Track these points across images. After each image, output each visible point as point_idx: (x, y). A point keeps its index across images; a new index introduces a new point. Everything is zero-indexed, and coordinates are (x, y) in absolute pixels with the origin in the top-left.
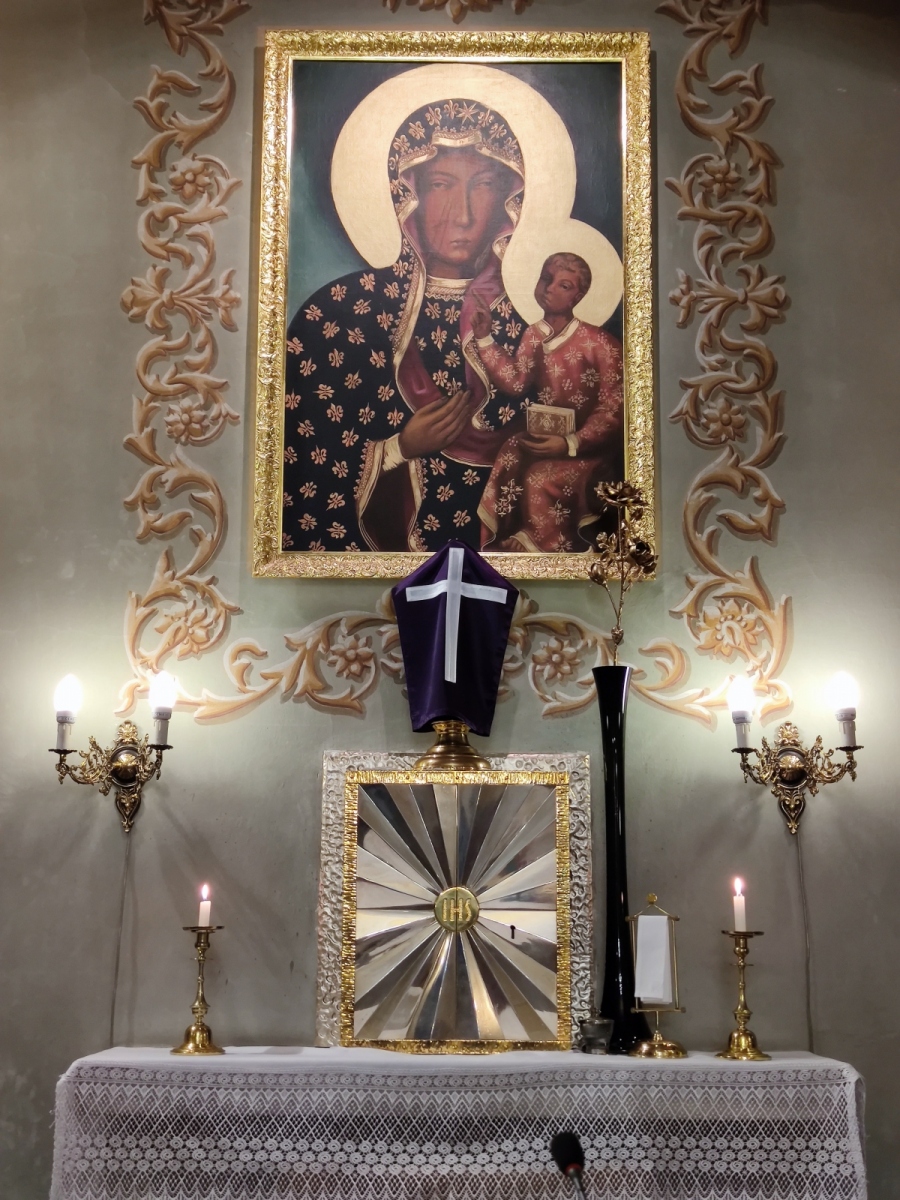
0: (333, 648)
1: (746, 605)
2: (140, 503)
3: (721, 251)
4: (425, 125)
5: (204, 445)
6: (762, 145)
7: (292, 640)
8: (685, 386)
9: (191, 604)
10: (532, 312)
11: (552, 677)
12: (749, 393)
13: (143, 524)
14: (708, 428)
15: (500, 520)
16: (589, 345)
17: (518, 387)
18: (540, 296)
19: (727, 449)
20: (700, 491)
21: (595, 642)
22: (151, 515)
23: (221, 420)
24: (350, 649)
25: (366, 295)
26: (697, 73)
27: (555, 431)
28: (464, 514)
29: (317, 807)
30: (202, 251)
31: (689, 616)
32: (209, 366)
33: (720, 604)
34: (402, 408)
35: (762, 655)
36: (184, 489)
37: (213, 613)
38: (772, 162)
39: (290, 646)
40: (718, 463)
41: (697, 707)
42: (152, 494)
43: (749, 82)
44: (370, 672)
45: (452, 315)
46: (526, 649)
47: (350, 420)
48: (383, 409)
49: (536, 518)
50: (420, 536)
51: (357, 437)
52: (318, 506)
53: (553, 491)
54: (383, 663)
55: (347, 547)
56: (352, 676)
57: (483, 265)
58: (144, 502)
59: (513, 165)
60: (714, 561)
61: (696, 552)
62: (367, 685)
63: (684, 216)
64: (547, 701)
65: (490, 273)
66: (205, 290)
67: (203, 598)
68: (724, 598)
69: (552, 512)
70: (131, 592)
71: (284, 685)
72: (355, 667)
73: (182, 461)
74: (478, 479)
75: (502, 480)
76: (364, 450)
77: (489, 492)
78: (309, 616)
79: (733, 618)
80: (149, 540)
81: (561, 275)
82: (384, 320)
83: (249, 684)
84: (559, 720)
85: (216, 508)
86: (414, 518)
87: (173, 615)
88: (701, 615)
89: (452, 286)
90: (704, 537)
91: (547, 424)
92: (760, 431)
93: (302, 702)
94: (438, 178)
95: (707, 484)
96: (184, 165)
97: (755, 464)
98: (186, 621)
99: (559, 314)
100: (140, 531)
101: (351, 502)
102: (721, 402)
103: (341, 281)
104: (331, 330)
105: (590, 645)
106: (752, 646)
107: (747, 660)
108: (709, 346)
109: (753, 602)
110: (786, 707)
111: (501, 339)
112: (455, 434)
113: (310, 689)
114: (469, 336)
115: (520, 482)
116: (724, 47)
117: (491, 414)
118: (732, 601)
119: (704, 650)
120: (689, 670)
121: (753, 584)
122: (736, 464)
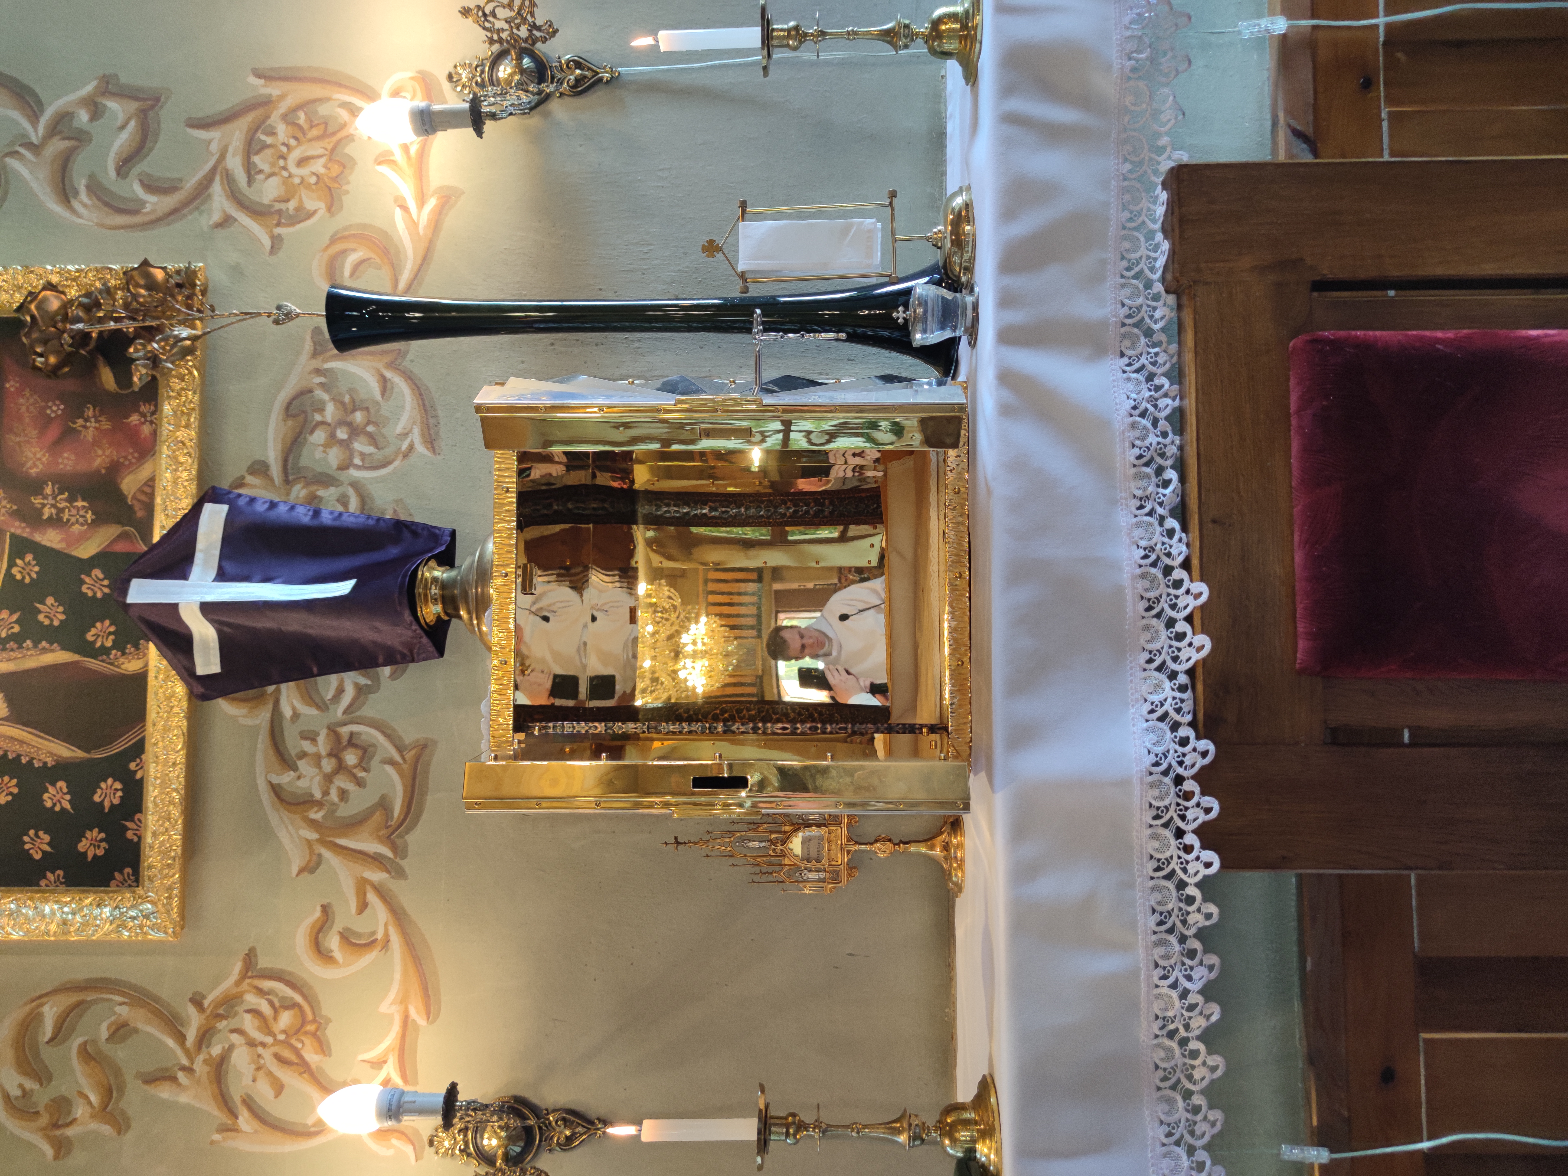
0: (318, 795)
1: (263, 137)
2: (58, 1132)
7: (303, 864)
9: (235, 1038)
11: (373, 440)
13: (94, 1126)
15: (101, 519)
19: (10, 161)
20: (75, 204)
21: (318, 372)
22: (80, 1111)
24: (319, 766)
28: (87, 580)
31: (278, 225)
33: (261, 177)
35: (344, 114)
36: (37, 1054)
37: (252, 999)
39: (311, 867)
40: (30, 175)
41: (424, 217)
42: (42, 1112)
44: (359, 734)
46: (326, 480)
49: (98, 462)
50: (124, 654)
53: (54, 432)
54: (345, 713)
55: (138, 776)
56: (364, 762)
58: (56, 1126)
60: (190, 184)
61: (174, 213)
62: (381, 738)
64: (411, 447)
67: (222, 1017)
68: (251, 171)
69: (89, 434)
70: (212, 1142)
71: (376, 876)
72: (351, 758)
74: (29, 557)
77: (50, 538)
78: (263, 835)
79: (283, 157)
80: (123, 1113)
83: (374, 933)
84: (443, 429)
85: (73, 998)
86: (92, 663)
87: (253, 1066)
88: (278, 206)
90: (152, 199)
93: (406, 846)
95: (64, 193)
98: (264, 1045)
100: (107, 1130)
105: (322, 379)
106: (328, 130)
107: (351, 138)
109: (259, 126)
110: (426, 83)
113: (384, 832)
115: (35, 486)
118: (256, 159)
119: (333, 203)
120: (365, 226)
121: (229, 127)
122: (35, 148)
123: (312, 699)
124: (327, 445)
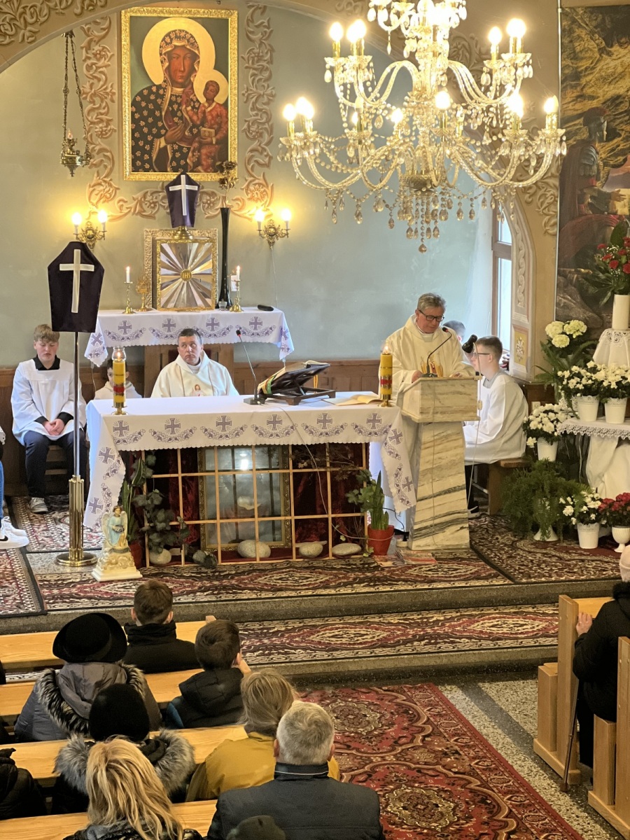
0: (146, 200)
1: (261, 186)
3: (257, 79)
4: (170, 37)
6: (269, 45)
7: (134, 197)
8: (246, 121)
9: (105, 187)
10: (202, 100)
11: (208, 207)
12: (264, 123)
14: (252, 134)
15: (193, 163)
16: (219, 110)
17: (198, 123)
18: (205, 94)
19: (257, 141)
20: (249, 153)
21: (220, 197)
22: (92, 160)
23: (111, 131)
24: (151, 200)
25: (153, 93)
26: (251, 20)
27: (209, 136)
28: (183, 161)
29: (143, 245)
30: (104, 77)
31: (246, 190)
32: (107, 114)
33: (254, 186)
34: (165, 129)
35: (265, 201)
36: (101, 152)
37: (111, 189)
38: (272, 50)
39: (134, 199)
40: (255, 144)
41: (247, 215)
42: (92, 154)
43: (266, 24)
44: (157, 207)
45: (179, 100)
46: (201, 200)
47: (150, 132)
48: (159, 129)
49: (204, 162)
50: (172, 168)
51: (152, 138)
52: (141, 159)
53: (209, 154)
54: (160, 204)
55: (150, 171)
56: (152, 208)
57: (188, 85)
59: (196, 52)
60: (253, 173)
61: (248, 171)
62: (156, 210)
63: (247, 67)
64: (206, 214)
65: (190, 86)
66: (105, 89)
67: (108, 185)
68: (255, 184)
69: (208, 161)
70: (88, 183)
71: (132, 210)
72: (152, 205)
73: (100, 143)
74: (187, 151)
75: (194, 151)
76: (154, 142)
77: (190, 154)
78: (140, 191)
79: (258, 190)
80: (92, 168)
81: (211, 88)
82: (159, 101)
83: (123, 210)
84: (210, 220)
85: (111, 157)
86: (169, 162)
87: (100, 190)
88: (249, 189)
89: (180, 90)
90: (250, 167)
91: (207, 134)
92: (266, 135)
93: (138, 215)
94: (175, 56)
95: (252, 151)
96: (97, 48)
97: (264, 145)
98: (104, 192)
99: (210, 100)
100: (89, 165)
101: (150, 156)
102: (256, 126)
103: (146, 89)
104: (143, 104)
105: (218, 198)
106: (262, 198)
107: (261, 202)
108: (253, 109)
109: (263, 186)
110: (271, 215)
111: (193, 107)
112: (180, 137)
113: (140, 211)
114: (184, 107)
115: (199, 151)
116: (259, 11)
117: (191, 131)
118: (257, 185)
119: (249, 199)
120: (245, 205)
121: (263, 180)
122: (260, 145)
123: (163, 198)
124: (206, 199)
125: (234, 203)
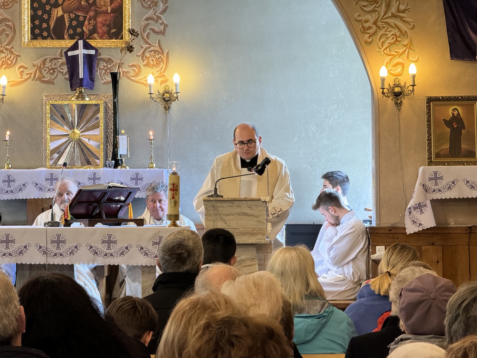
0: (45, 66)
1: (157, 53)
5: (9, 9)
9: (6, 54)
11: (105, 73)
14: (147, 3)
15: (90, 31)
19: (152, 10)
20: (145, 21)
21: (116, 64)
23: (13, 2)
24: (50, 66)
27: (104, 5)
28: (80, 29)
31: (141, 56)
33: (150, 53)
35: (161, 67)
36: (3, 22)
37: (13, 56)
39: (34, 65)
40: (150, 13)
41: (143, 81)
44: (55, 73)
46: (98, 66)
47: (48, 2)
50: (68, 35)
51: (50, 7)
52: (40, 27)
53: (104, 22)
54: (59, 70)
55: (48, 39)
56: (51, 73)
60: (148, 41)
61: (143, 38)
62: (55, 76)
64: (103, 80)
67: (10, 52)
68: (151, 51)
71: (32, 76)
72: (51, 71)
73: (2, 14)
74: (83, 19)
75: (90, 19)
76: (52, 11)
77: (86, 23)
78: (39, 58)
79: (153, 57)
83: (23, 76)
84: (106, 85)
85: (13, 28)
86: (66, 30)
87: (2, 57)
88: (145, 56)
90: (146, 34)
91: (102, 3)
92: (161, 4)
93: (37, 81)
95: (147, 19)
97: (159, 13)
98: (5, 59)
101: (49, 26)
105: (115, 64)
106: (158, 64)
107: (157, 68)
109: (159, 52)
110: (166, 81)
112: (77, 7)
113: (39, 77)
115: (95, 20)
119: (145, 65)
120: (141, 71)
121: (158, 47)
122: (155, 14)
123: (62, 65)
124: (103, 66)
125: (130, 69)
